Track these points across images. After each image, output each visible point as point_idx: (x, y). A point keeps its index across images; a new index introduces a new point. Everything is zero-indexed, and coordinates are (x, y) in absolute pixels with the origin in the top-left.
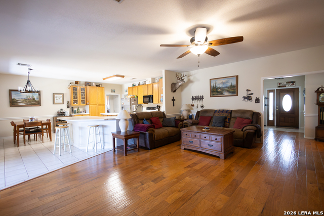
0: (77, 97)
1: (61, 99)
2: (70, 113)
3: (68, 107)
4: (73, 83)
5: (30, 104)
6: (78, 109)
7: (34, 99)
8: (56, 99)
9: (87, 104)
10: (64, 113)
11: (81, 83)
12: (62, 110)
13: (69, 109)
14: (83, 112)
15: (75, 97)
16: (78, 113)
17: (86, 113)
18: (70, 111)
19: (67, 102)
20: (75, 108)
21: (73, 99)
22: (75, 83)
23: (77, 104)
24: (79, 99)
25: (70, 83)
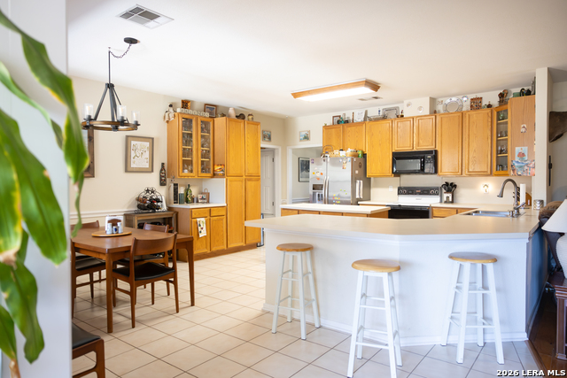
0: (191, 151)
1: (147, 155)
2: (167, 202)
3: (163, 183)
6: (188, 190)
9: (214, 175)
10: (158, 200)
11: (196, 106)
12: (149, 191)
14: (202, 198)
15: (186, 151)
16: (187, 201)
17: (208, 202)
18: (168, 194)
19: (160, 167)
20: (182, 186)
21: (181, 159)
22: (180, 104)
23: (191, 174)
24: (196, 159)
25: (171, 106)
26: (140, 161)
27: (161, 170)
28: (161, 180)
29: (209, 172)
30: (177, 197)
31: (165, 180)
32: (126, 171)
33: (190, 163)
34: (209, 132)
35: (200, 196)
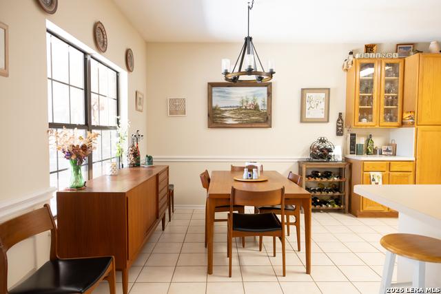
0: (371, 98)
1: (323, 105)
2: (344, 153)
3: (339, 133)
4: (357, 51)
5: (248, 123)
6: (369, 140)
7: (256, 108)
8: (308, 105)
9: (403, 124)
10: (330, 150)
11: (385, 49)
12: (322, 141)
13: (341, 139)
14: (387, 150)
15: (366, 99)
16: (368, 153)
17: (395, 155)
18: (345, 145)
19: (337, 117)
20: (362, 136)
21: (358, 107)
22: (363, 49)
23: (370, 123)
24: (378, 106)
25: (351, 53)
26: (315, 111)
27: (338, 120)
28: (337, 130)
29: (396, 120)
30: (354, 148)
31: (342, 130)
32: (302, 121)
33: (370, 111)
34: (397, 75)
35: (384, 148)
